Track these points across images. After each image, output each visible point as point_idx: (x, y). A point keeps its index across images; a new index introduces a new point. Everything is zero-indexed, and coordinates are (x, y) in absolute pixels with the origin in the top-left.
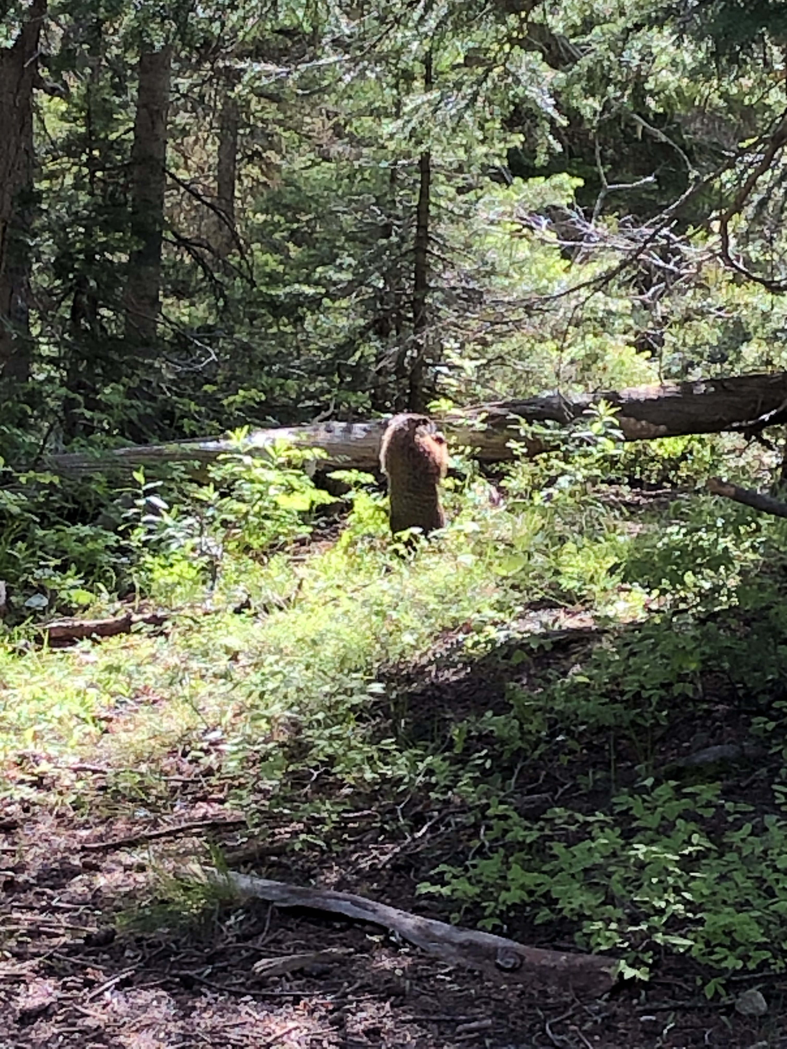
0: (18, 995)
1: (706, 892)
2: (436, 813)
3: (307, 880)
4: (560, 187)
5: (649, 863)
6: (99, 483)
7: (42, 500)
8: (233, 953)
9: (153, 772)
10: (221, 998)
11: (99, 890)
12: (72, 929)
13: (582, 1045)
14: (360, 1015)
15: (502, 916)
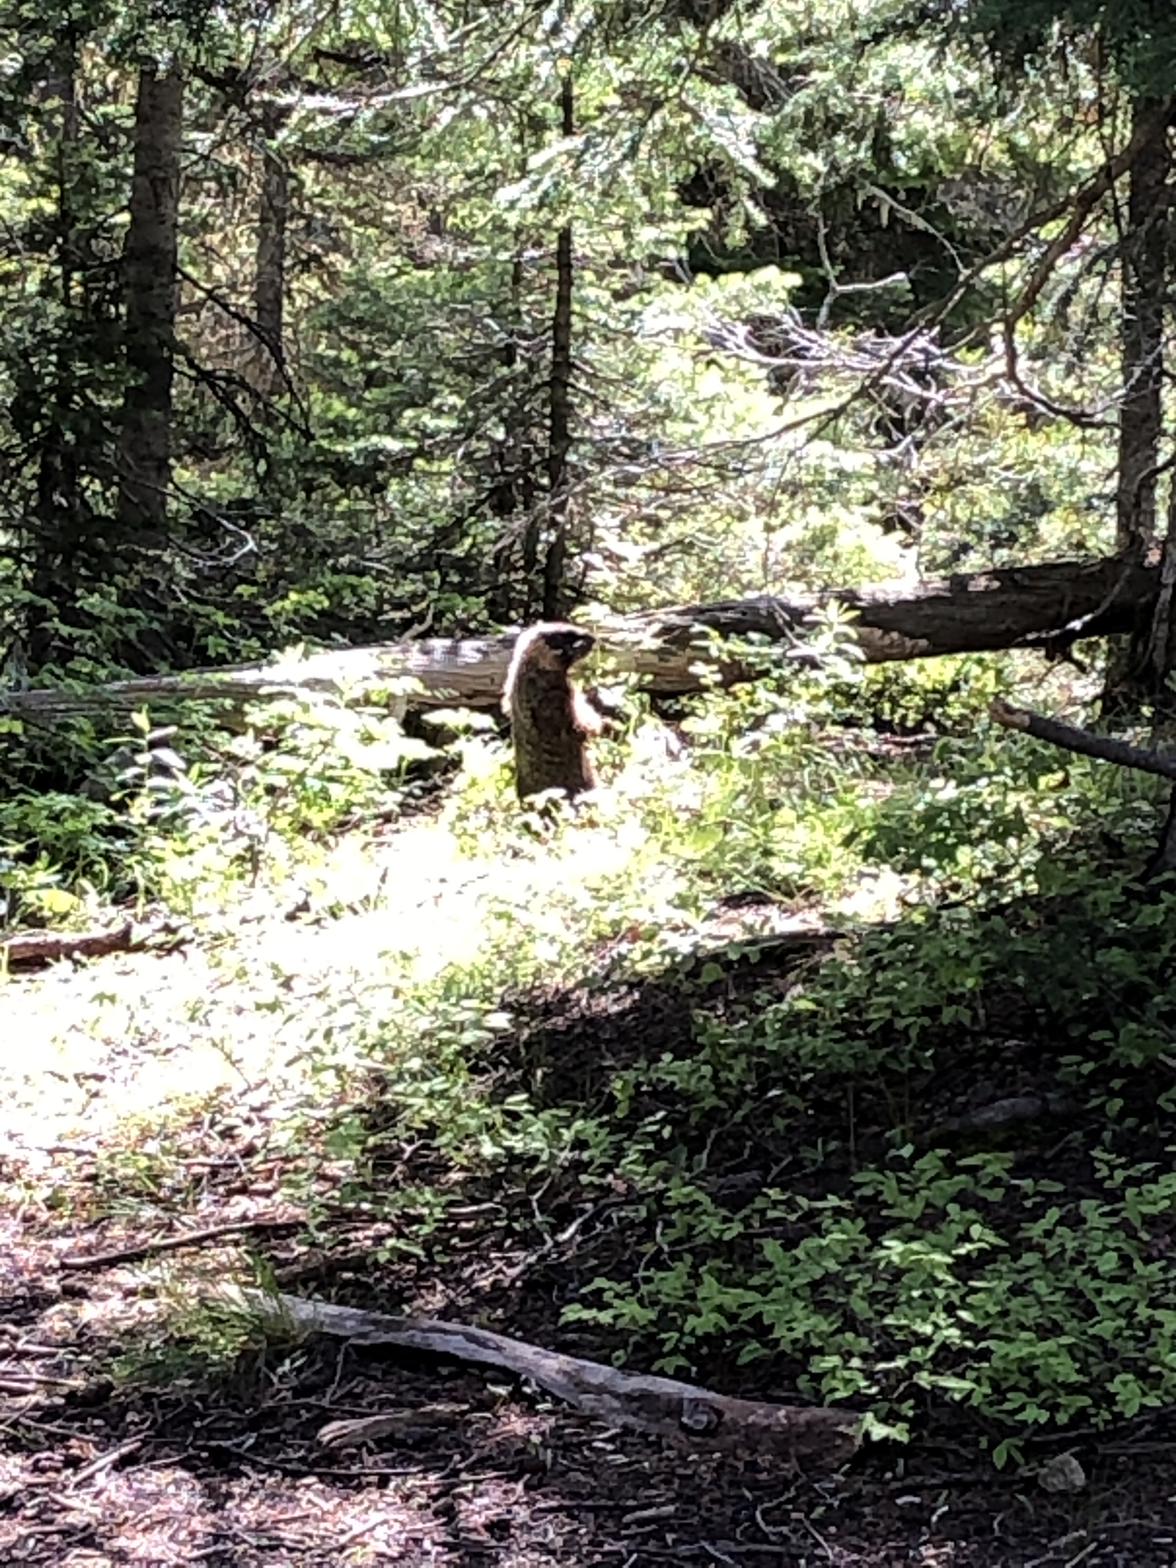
1: (993, 1309)
2: (589, 1206)
3: (397, 1306)
4: (765, 288)
5: (908, 1270)
6: (81, 732)
8: (286, 1415)
9: (166, 1152)
10: (271, 1481)
11: (87, 1326)
12: (45, 1383)
13: (810, 1541)
14: (479, 1501)
15: (689, 1352)
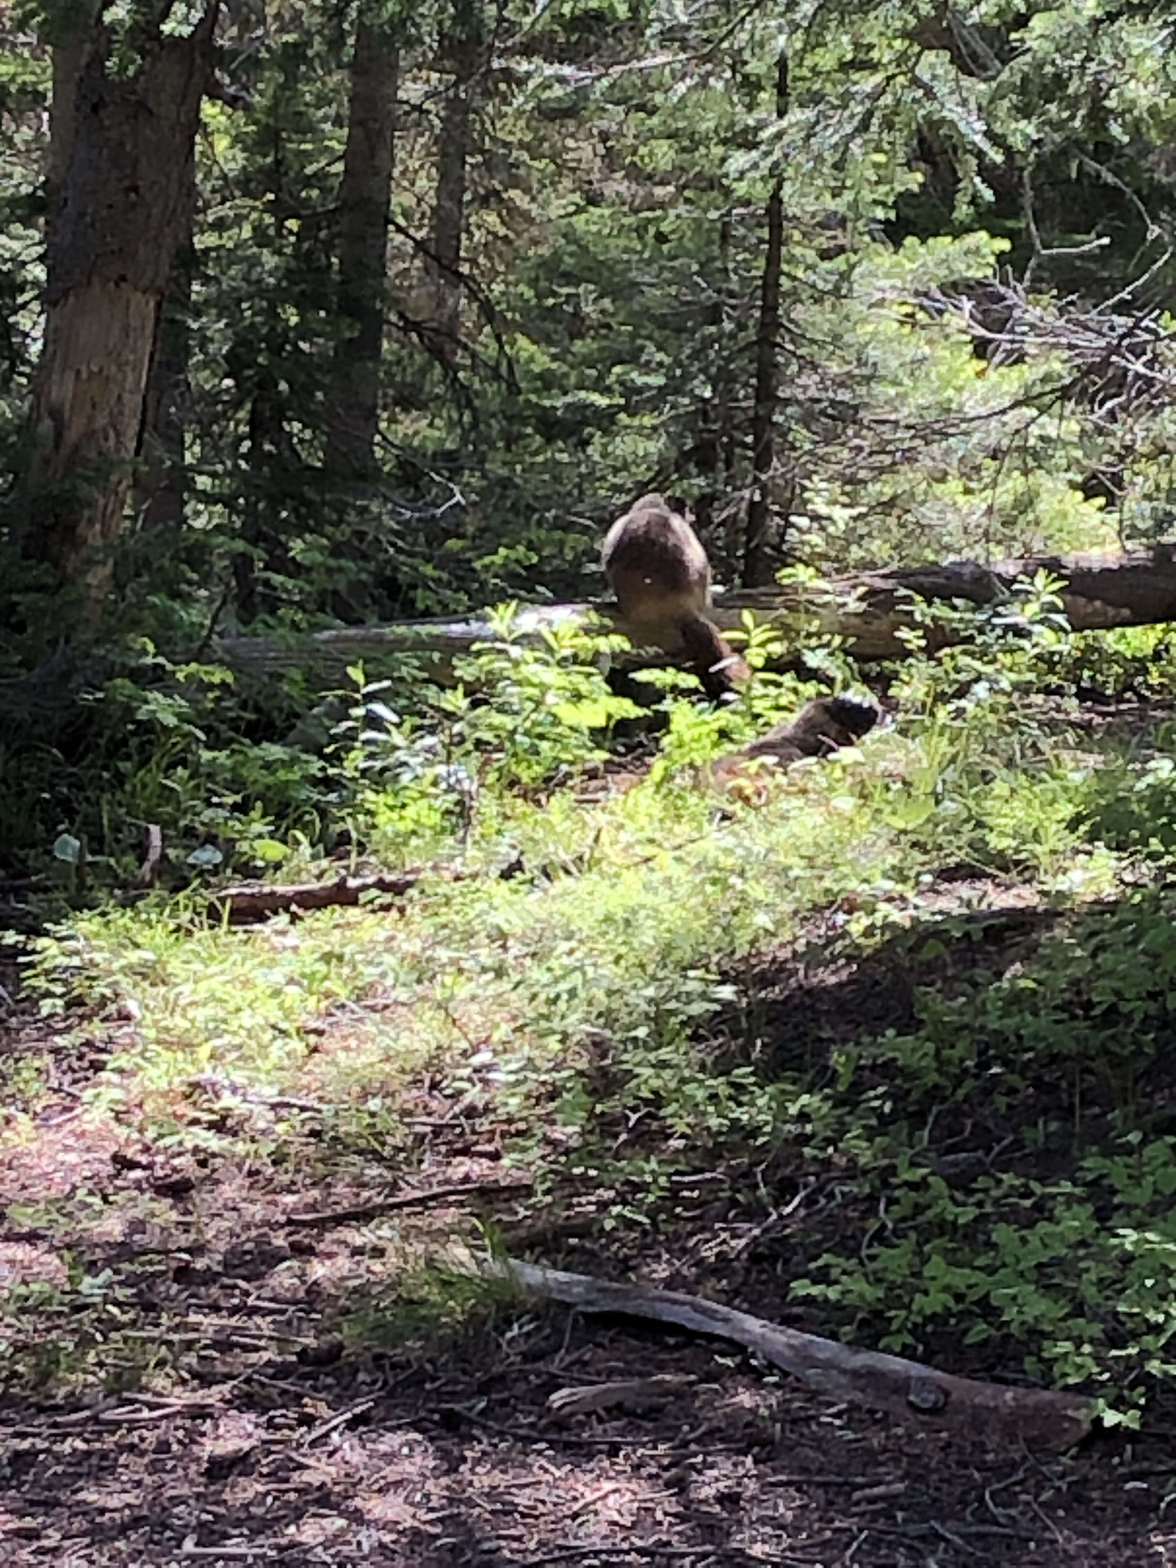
0: (203, 1434)
2: (812, 1179)
3: (624, 1272)
4: (976, 251)
5: (1141, 1257)
6: (293, 682)
7: (210, 705)
8: (516, 1380)
9: (388, 1111)
10: (503, 1445)
11: (315, 1283)
12: (278, 1340)
13: (1039, 1524)
14: (709, 1473)
15: (915, 1331)
